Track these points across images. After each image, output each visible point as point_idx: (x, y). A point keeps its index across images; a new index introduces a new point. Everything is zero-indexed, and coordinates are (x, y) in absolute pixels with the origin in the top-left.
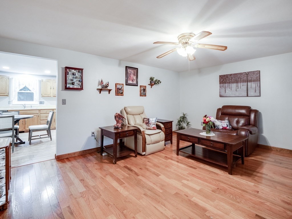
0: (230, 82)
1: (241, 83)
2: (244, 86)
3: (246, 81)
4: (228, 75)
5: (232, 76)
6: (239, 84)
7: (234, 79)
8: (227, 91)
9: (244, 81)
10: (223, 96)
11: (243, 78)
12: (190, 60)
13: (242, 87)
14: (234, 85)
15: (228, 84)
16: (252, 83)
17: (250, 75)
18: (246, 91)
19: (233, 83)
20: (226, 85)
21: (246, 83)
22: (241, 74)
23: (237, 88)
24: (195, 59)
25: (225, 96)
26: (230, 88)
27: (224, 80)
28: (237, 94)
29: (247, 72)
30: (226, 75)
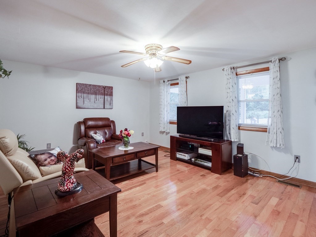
0: (89, 93)
1: (99, 95)
2: (102, 99)
3: (104, 94)
4: (87, 84)
5: (91, 87)
6: (98, 96)
7: (93, 90)
8: (85, 102)
9: (101, 94)
10: (81, 107)
11: (101, 91)
12: (156, 71)
13: (100, 99)
14: (93, 97)
15: (87, 95)
16: (108, 96)
17: (106, 89)
18: (103, 104)
19: (92, 94)
20: (85, 95)
21: (103, 96)
22: (99, 86)
23: (96, 99)
24: (161, 70)
25: (83, 107)
26: (89, 100)
27: (82, 89)
28: (95, 106)
29: (105, 86)
30: (85, 84)
